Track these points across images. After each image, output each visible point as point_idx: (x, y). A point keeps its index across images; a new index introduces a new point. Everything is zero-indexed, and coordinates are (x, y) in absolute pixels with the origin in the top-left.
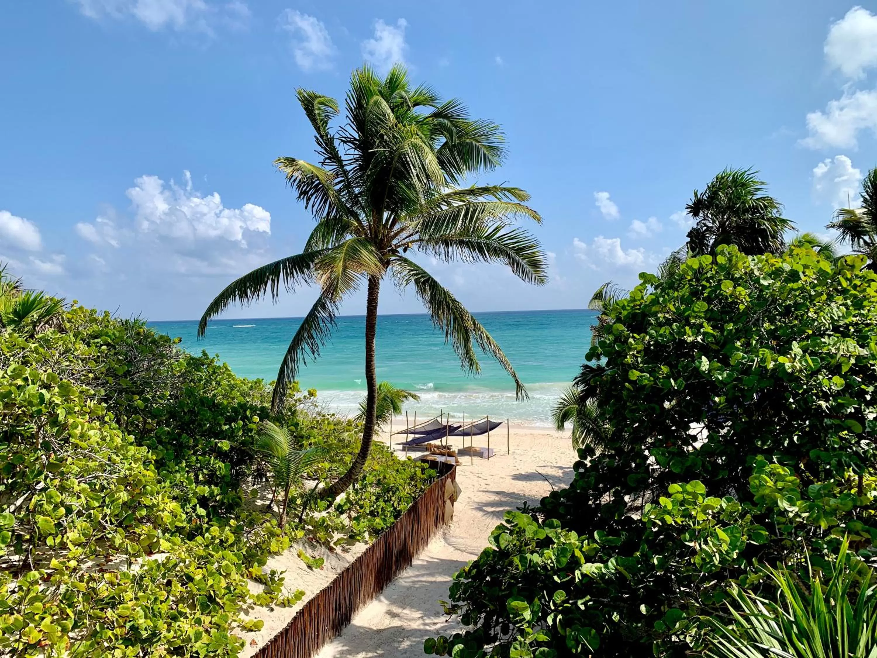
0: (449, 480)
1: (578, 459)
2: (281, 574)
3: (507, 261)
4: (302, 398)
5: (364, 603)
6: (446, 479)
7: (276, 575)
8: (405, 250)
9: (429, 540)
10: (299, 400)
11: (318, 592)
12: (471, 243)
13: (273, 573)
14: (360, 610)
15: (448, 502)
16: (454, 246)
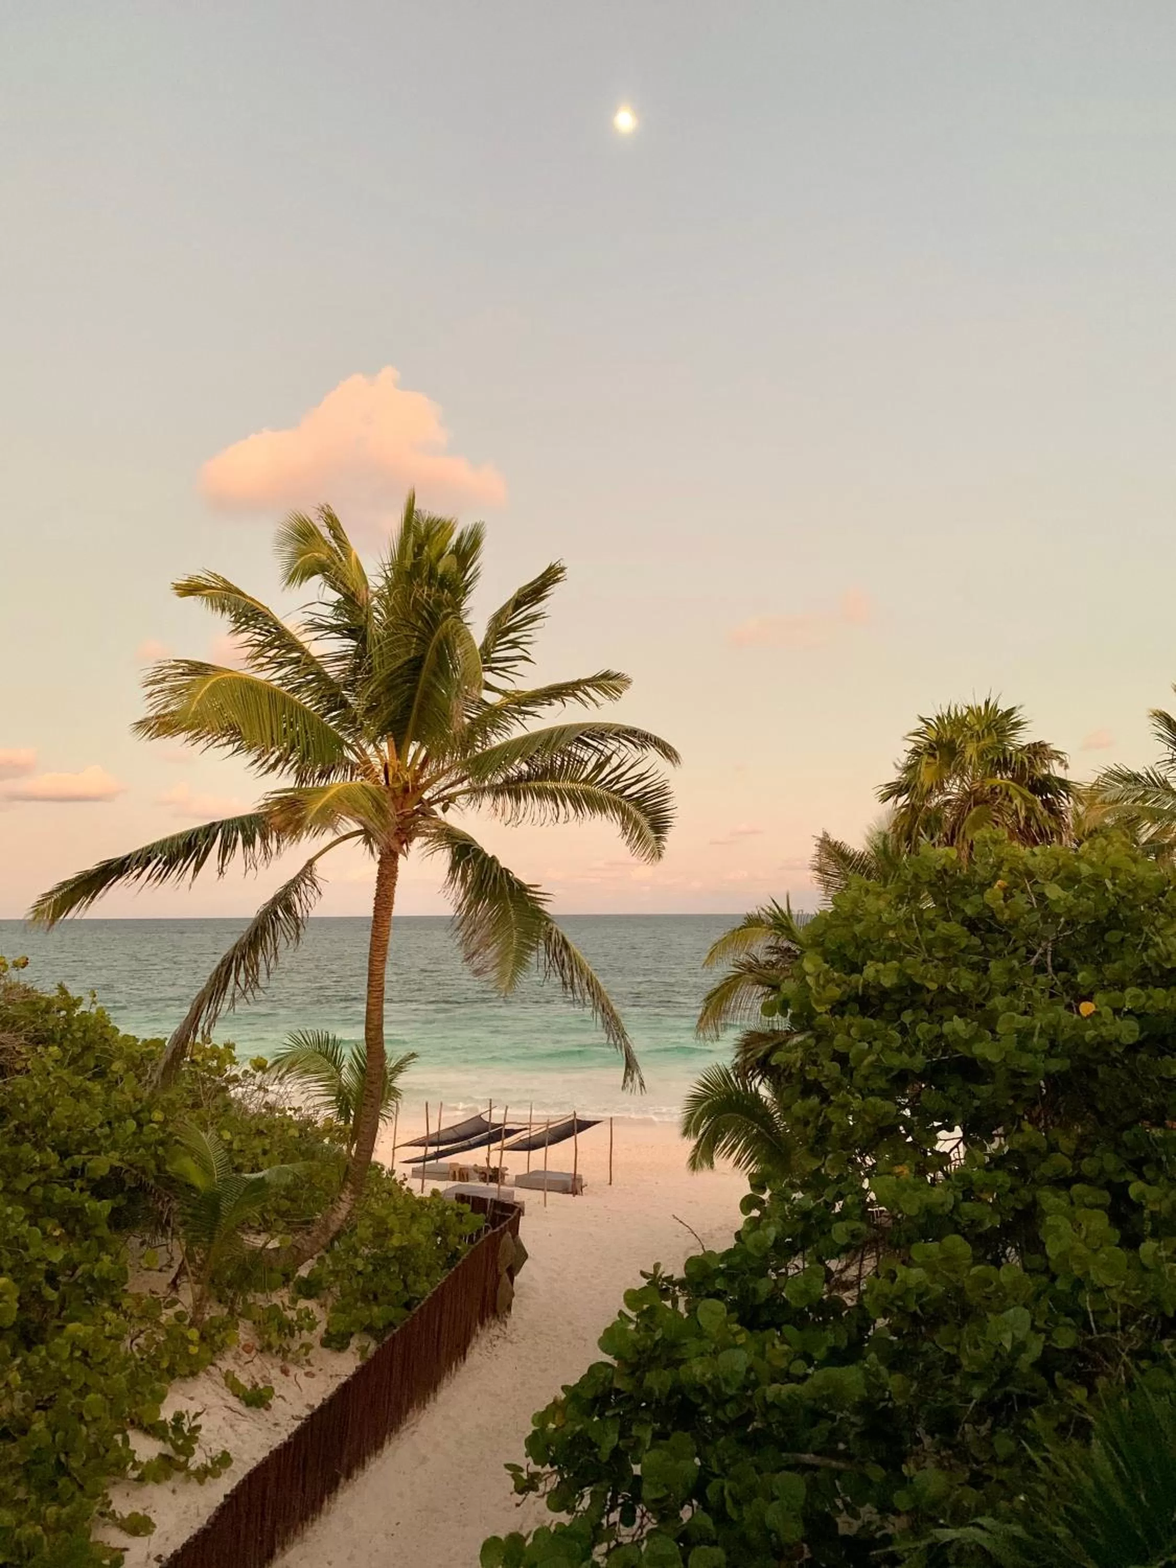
0: (509, 1234)
1: (748, 1191)
2: (195, 1417)
3: (618, 817)
4: (240, 1074)
5: (349, 1476)
6: (503, 1232)
7: (185, 1421)
8: (445, 809)
9: (468, 1350)
10: (235, 1079)
11: (266, 1453)
12: (559, 791)
13: (179, 1417)
14: (340, 1490)
15: (505, 1277)
16: (529, 798)
